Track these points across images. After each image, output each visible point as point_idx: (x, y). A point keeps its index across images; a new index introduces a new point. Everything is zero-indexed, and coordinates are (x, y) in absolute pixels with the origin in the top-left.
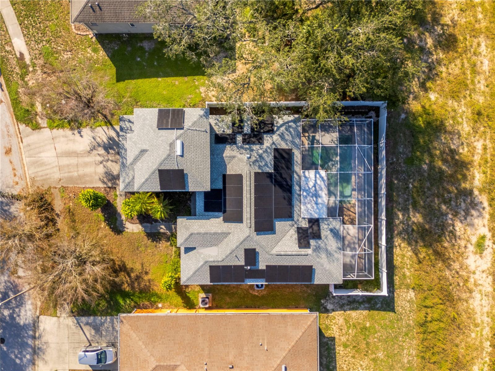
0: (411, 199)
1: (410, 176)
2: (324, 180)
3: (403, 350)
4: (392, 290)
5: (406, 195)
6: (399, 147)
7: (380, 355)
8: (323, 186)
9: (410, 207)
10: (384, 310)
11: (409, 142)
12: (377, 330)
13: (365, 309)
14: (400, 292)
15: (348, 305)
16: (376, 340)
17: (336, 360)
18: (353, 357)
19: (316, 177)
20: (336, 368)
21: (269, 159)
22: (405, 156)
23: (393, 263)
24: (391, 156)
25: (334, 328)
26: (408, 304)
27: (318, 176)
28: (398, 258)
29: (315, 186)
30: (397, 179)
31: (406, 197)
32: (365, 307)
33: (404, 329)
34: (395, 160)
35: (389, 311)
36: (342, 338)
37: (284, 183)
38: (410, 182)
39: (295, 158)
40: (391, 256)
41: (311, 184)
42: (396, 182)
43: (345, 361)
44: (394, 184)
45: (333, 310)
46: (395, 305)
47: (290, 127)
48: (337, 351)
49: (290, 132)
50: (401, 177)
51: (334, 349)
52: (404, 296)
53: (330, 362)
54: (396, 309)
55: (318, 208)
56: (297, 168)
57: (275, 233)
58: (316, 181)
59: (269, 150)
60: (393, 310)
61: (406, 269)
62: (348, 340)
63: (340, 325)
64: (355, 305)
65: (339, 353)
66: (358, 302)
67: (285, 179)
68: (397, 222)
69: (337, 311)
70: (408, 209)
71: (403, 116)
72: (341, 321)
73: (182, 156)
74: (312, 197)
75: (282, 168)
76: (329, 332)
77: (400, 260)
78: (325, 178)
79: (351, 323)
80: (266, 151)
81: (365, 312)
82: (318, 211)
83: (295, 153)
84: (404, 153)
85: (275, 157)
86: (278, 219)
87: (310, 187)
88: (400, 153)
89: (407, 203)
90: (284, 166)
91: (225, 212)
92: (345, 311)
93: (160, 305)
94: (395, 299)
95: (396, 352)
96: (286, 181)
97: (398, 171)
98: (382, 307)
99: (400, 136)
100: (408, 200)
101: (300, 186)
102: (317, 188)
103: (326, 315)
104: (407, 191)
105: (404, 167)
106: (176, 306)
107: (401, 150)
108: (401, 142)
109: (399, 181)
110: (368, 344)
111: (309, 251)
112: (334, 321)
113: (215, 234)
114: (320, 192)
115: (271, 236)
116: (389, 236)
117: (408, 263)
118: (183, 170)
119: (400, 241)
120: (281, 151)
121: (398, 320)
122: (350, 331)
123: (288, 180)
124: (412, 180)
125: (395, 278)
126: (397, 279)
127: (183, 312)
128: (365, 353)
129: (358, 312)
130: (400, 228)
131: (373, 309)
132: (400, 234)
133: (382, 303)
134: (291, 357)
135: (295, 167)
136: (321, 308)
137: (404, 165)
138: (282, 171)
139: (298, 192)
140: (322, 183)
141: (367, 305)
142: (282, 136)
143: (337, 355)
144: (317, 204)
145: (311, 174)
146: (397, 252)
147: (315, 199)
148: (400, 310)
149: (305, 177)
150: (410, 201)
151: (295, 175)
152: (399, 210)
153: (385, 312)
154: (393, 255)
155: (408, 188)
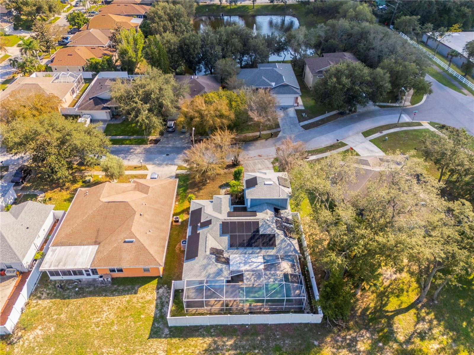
0: (245, 352)
1: (265, 350)
2: (256, 267)
3: (114, 347)
4: (168, 336)
5: (248, 348)
6: (289, 340)
7: (115, 327)
8: (252, 267)
9: (238, 351)
10: (152, 330)
11: (295, 348)
12: (137, 324)
13: (156, 314)
14: (165, 344)
15: (161, 302)
16: (129, 323)
17: (119, 295)
18: (119, 307)
19: (259, 262)
20: (113, 296)
21: (268, 232)
22: (282, 345)
23: (190, 337)
24: (280, 334)
25: (144, 294)
26: (154, 351)
27: (259, 264)
28: (194, 342)
29: (252, 262)
30: (262, 339)
31: (247, 347)
32: (157, 314)
33: (132, 348)
34: (278, 337)
35: (150, 334)
36: (135, 299)
37: (253, 241)
38: (259, 351)
39: (270, 250)
40: (196, 335)
41: (253, 260)
42: (259, 338)
43: (117, 302)
44: (257, 337)
45: (158, 293)
46: (155, 339)
47: (291, 246)
48: (126, 296)
49: (287, 246)
50: (264, 342)
51: (128, 294)
52: (161, 347)
53: (119, 292)
54: (151, 340)
55: (237, 264)
56: (263, 252)
57: (221, 236)
58: (256, 262)
59: (273, 231)
60: (151, 337)
61: (183, 349)
62: (133, 303)
63: (146, 297)
64: (159, 307)
65: (124, 297)
66: (162, 308)
67: (256, 241)
68: (225, 339)
69: (157, 295)
70: (236, 350)
71: (316, 343)
72: (148, 298)
73: (265, 184)
74: (244, 260)
75: (263, 240)
76: (142, 291)
77: (192, 343)
78: (258, 268)
79: (146, 305)
80: (273, 230)
81: (153, 314)
82: (235, 264)
83: (273, 250)
84: (284, 344)
85: (269, 235)
86: (229, 239)
87: (251, 259)
88: (284, 341)
89: (242, 349)
90: (265, 241)
91: (234, 211)
92: (156, 300)
93: (177, 203)
94: (159, 339)
95: (114, 341)
96: (254, 243)
97: (268, 339)
98: (155, 328)
99: (298, 340)
100: (244, 348)
101: (251, 254)
102: (251, 263)
103: (155, 288)
104: (252, 348)
105: (273, 344)
106: (174, 210)
107: (286, 342)
108: (294, 341)
109: (260, 341)
110: (127, 317)
111: (208, 253)
112: (149, 293)
113: (221, 208)
114: (248, 265)
115: (219, 233)
116: (213, 334)
117: (189, 351)
118: (257, 185)
119: (208, 342)
120: (273, 239)
121: (141, 342)
122: (140, 304)
123: (256, 244)
124: (261, 352)
125: (177, 339)
126: (176, 341)
127: (172, 212)
128: (120, 316)
129: (154, 309)
130: (220, 343)
131: (154, 321)
132: (215, 342)
133: (158, 327)
134: (138, 246)
135: (264, 250)
136: (161, 285)
137: (274, 345)
138: (261, 240)
139: (247, 253)
140: (255, 267)
141: (158, 315)
142: (283, 241)
143: (122, 297)
144: (240, 263)
145: (261, 260)
146: (199, 341)
147: (243, 262)
148: (150, 344)
149: (258, 256)
150: (243, 351)
151: (258, 250)
152: (235, 341)
153: (150, 330)
154: (197, 337)
155: (255, 349)
